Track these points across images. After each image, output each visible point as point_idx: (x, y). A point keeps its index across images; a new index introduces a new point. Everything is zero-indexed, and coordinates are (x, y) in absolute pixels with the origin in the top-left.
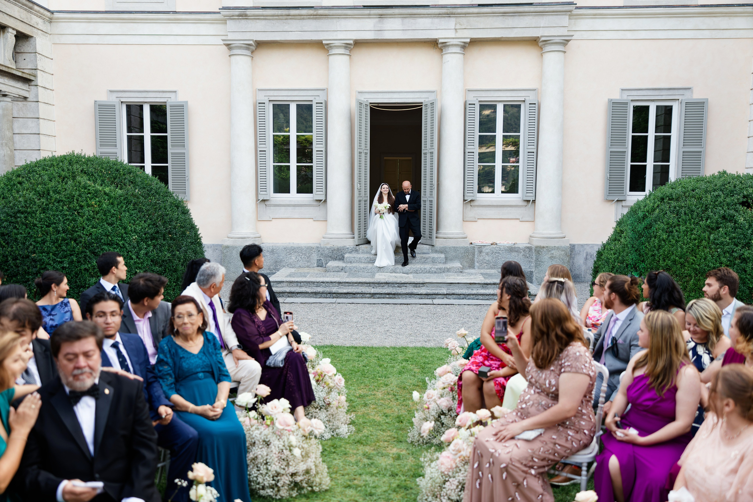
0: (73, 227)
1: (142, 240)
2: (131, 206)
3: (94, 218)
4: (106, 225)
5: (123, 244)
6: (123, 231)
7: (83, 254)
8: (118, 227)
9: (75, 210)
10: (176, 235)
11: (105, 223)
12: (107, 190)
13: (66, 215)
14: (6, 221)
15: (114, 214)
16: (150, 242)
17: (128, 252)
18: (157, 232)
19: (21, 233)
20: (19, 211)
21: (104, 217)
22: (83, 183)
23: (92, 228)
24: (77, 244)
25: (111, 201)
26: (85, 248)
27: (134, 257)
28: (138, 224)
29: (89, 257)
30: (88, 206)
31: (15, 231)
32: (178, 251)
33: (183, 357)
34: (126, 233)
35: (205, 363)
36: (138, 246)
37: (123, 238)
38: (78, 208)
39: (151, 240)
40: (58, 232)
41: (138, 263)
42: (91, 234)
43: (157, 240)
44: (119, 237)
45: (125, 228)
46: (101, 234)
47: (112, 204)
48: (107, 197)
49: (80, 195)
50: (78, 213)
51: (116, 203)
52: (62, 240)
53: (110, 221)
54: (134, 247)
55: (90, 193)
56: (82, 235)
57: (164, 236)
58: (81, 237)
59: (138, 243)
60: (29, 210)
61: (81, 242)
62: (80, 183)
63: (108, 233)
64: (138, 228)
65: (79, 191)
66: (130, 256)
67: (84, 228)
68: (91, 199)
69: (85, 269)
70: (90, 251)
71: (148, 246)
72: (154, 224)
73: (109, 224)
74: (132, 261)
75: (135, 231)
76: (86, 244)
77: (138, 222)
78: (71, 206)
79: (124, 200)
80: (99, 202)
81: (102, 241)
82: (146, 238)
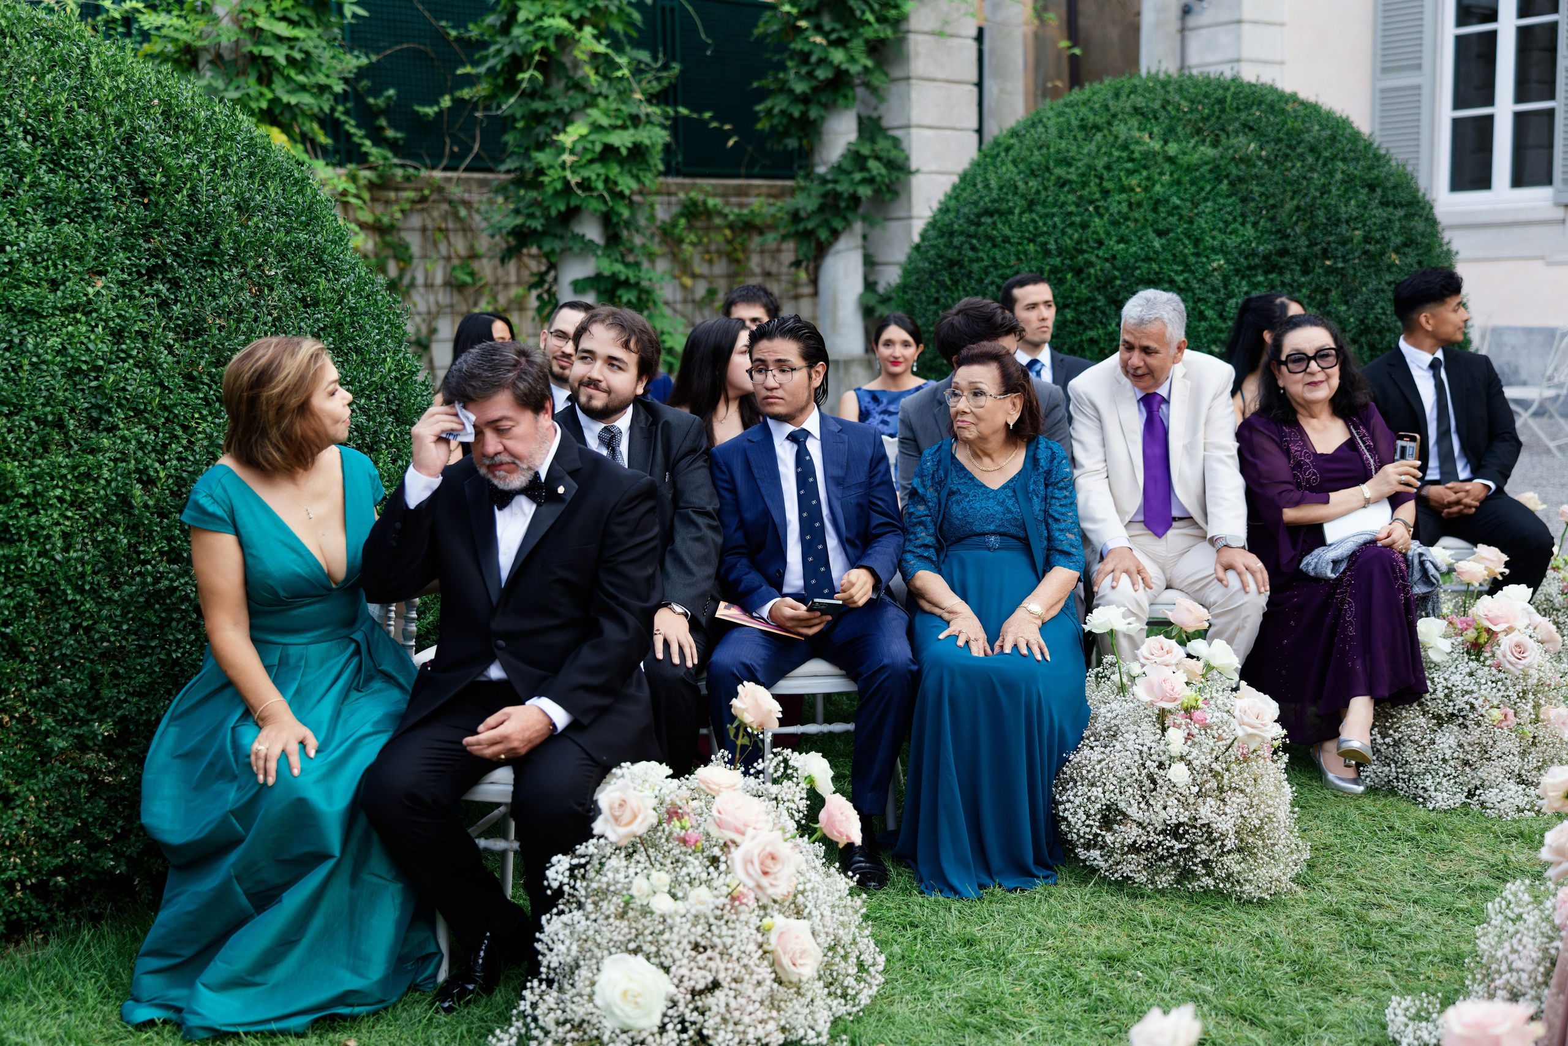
0: (1079, 242)
1: (1237, 272)
2: (1224, 186)
3: (1127, 219)
4: (1152, 235)
5: (1186, 281)
6: (1190, 250)
7: (1091, 304)
8: (1178, 240)
9: (1091, 202)
10: (1345, 260)
11: (1150, 230)
12: (1172, 149)
13: (1070, 214)
14: (962, 233)
15: (1177, 207)
16: (1261, 278)
17: (1195, 302)
18: (1284, 252)
19: (982, 260)
20: (988, 213)
21: (1151, 216)
22: (1122, 137)
23: (1119, 242)
24: (1081, 282)
25: (1175, 176)
26: (1098, 289)
27: (1209, 313)
28: (1235, 232)
29: (1104, 313)
30: (1123, 190)
31: (970, 254)
32: (1346, 303)
33: (958, 492)
34: (1197, 255)
35: (1009, 516)
36: (1226, 286)
37: (1187, 268)
38: (1098, 196)
39: (1266, 273)
40: (1047, 253)
41: (1221, 331)
42: (1114, 257)
43: (1281, 273)
44: (1178, 264)
45: (1197, 242)
46: (1135, 255)
47: (1179, 183)
48: (1167, 167)
49: (1108, 167)
50: (1097, 208)
51: (1186, 179)
52: (1051, 272)
53: (1162, 226)
54: (1214, 290)
55: (1132, 160)
56: (1094, 259)
57: (1305, 261)
58: (1090, 264)
59: (1226, 280)
60: (1004, 206)
61: (1089, 276)
62: (1116, 137)
63: (1151, 254)
64: (1232, 242)
65: (1110, 155)
66: (1201, 313)
67: (1100, 243)
68: (1130, 173)
69: (1092, 341)
70: (1106, 297)
71: (1255, 286)
72: (1278, 231)
73: (1160, 234)
74: (1204, 324)
75: (1222, 251)
76: (1099, 281)
77: (1237, 225)
78: (1085, 192)
79: (1211, 171)
80: (1148, 178)
81: (1137, 273)
82: (1249, 268)
